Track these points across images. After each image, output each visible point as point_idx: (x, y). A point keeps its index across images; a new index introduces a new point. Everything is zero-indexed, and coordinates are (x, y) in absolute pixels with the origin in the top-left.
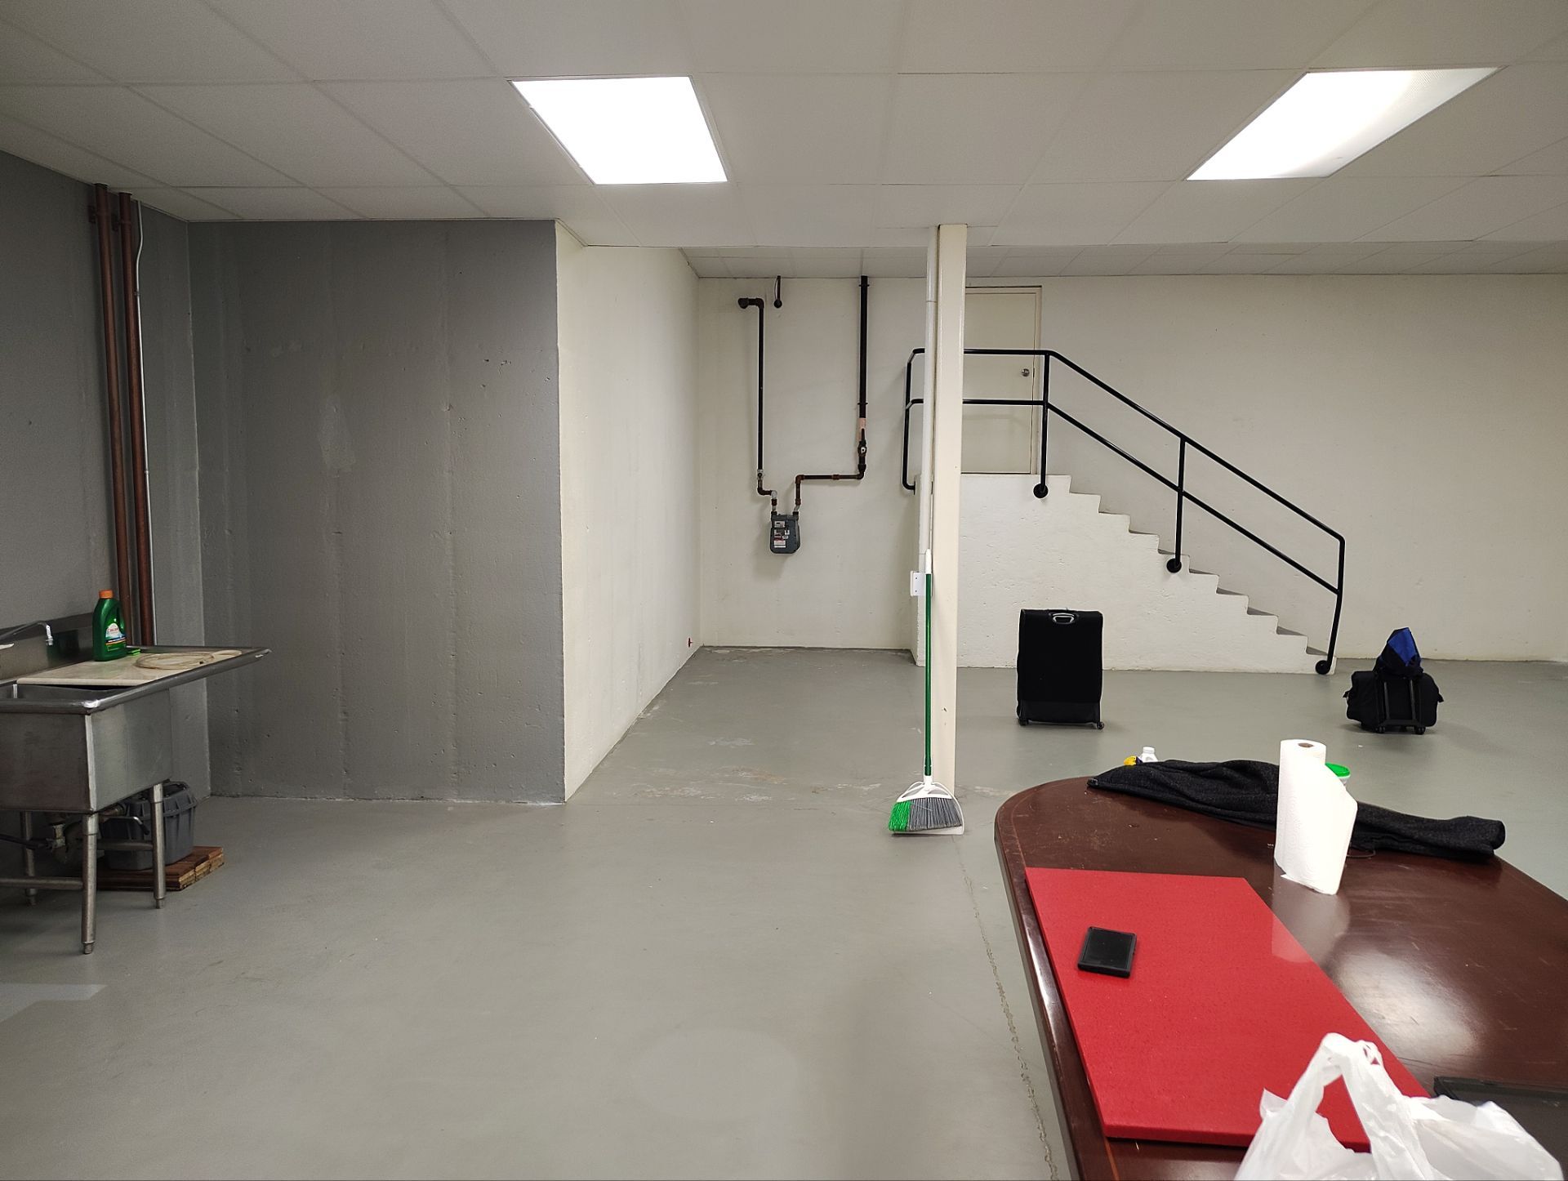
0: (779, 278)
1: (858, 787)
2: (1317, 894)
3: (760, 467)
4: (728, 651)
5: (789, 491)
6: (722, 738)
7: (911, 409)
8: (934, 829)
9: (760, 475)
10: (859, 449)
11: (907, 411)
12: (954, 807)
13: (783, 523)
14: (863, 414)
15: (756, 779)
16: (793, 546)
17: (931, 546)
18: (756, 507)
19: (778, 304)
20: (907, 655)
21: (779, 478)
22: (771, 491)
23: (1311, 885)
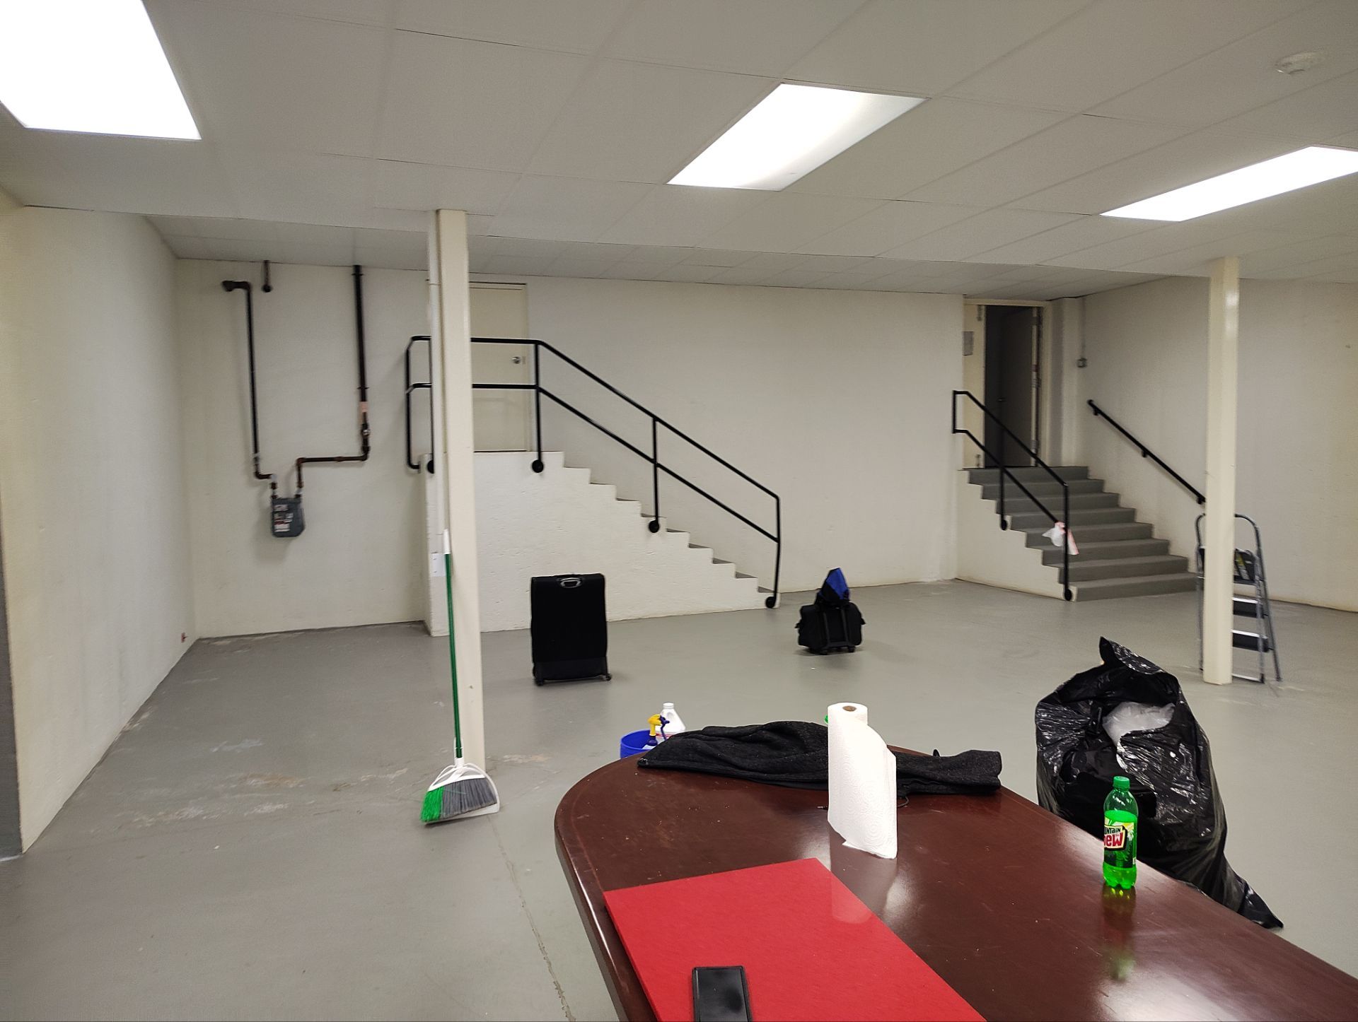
0: (266, 263)
1: (384, 776)
2: (881, 860)
3: (256, 450)
4: (229, 642)
5: (289, 475)
6: (225, 742)
7: (412, 393)
8: (469, 811)
9: (256, 459)
10: (362, 431)
11: (408, 396)
12: (487, 786)
13: (284, 507)
14: (363, 398)
15: (268, 784)
16: (297, 529)
17: (448, 526)
18: (254, 491)
19: (267, 289)
20: (421, 626)
21: (278, 461)
22: (269, 475)
23: (873, 851)
